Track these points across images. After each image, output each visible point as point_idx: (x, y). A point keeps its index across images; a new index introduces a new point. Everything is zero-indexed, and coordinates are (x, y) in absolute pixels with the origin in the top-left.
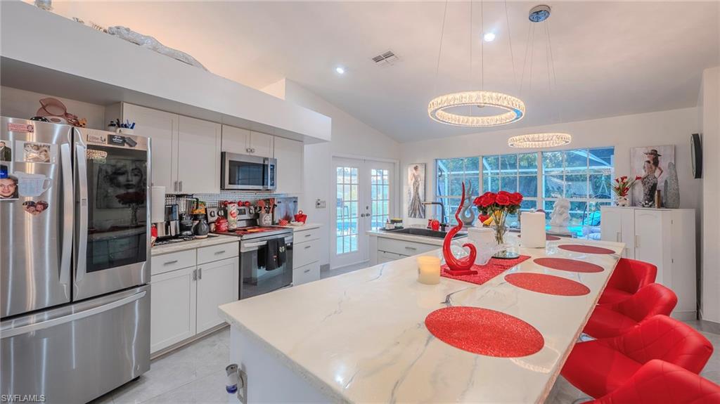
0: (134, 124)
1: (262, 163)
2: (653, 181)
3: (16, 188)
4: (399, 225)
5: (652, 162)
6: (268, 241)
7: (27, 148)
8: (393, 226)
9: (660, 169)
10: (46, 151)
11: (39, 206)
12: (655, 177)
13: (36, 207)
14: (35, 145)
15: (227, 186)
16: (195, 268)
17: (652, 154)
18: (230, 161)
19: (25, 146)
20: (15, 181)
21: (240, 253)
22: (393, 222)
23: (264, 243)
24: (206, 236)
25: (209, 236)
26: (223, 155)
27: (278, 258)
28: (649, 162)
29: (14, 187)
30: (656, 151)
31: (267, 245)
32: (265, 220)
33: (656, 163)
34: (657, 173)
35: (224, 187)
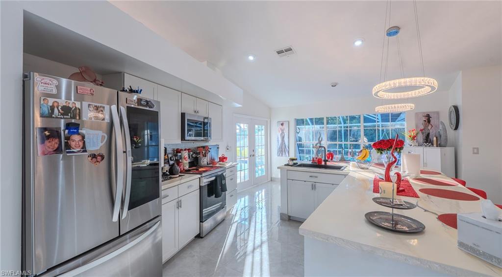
0: (141, 90)
1: (202, 120)
2: (427, 132)
3: (84, 143)
4: (295, 162)
5: (427, 121)
6: (216, 177)
7: (90, 109)
8: (291, 163)
9: (431, 125)
10: (102, 111)
11: (99, 157)
12: (429, 130)
13: (96, 158)
14: (95, 106)
15: (187, 138)
16: (177, 200)
17: (426, 116)
18: (188, 119)
19: (89, 107)
20: (83, 137)
21: (200, 186)
22: (293, 160)
23: (213, 178)
24: (178, 176)
25: (180, 176)
26: (183, 115)
27: (222, 188)
28: (425, 121)
29: (83, 141)
30: (429, 115)
31: (216, 180)
32: (203, 162)
33: (429, 121)
34: (430, 127)
35: (185, 138)
